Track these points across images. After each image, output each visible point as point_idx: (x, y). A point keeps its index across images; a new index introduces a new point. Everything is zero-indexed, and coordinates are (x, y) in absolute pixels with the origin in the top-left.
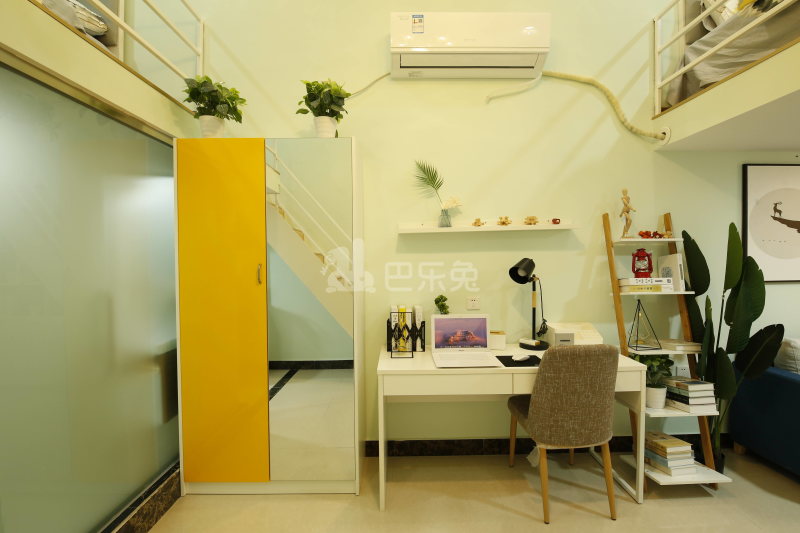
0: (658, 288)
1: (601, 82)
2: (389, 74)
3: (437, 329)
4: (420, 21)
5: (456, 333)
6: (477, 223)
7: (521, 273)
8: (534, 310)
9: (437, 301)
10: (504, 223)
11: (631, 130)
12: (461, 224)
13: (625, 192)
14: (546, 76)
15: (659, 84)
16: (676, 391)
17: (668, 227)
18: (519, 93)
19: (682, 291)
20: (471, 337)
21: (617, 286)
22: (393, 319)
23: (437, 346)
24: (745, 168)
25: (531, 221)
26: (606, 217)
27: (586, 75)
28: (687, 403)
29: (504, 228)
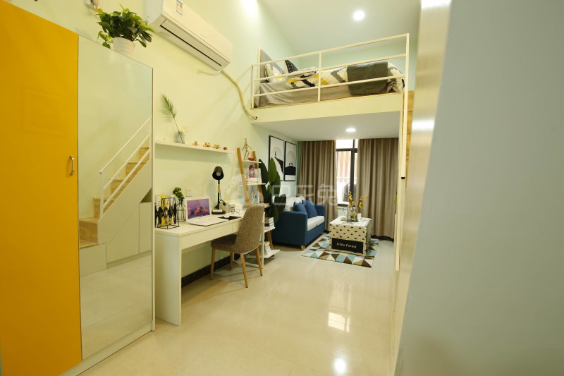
1: (238, 85)
3: (188, 207)
4: (181, 7)
6: (196, 144)
7: (217, 175)
8: (219, 194)
9: (174, 192)
10: (208, 146)
11: (245, 111)
12: (188, 143)
13: (246, 140)
14: (222, 72)
15: (254, 95)
17: (255, 156)
18: (212, 75)
19: (260, 183)
21: (244, 181)
22: (157, 204)
23: (189, 218)
24: (270, 137)
25: (217, 147)
26: (238, 149)
27: (234, 80)
28: (269, 226)
29: (208, 149)
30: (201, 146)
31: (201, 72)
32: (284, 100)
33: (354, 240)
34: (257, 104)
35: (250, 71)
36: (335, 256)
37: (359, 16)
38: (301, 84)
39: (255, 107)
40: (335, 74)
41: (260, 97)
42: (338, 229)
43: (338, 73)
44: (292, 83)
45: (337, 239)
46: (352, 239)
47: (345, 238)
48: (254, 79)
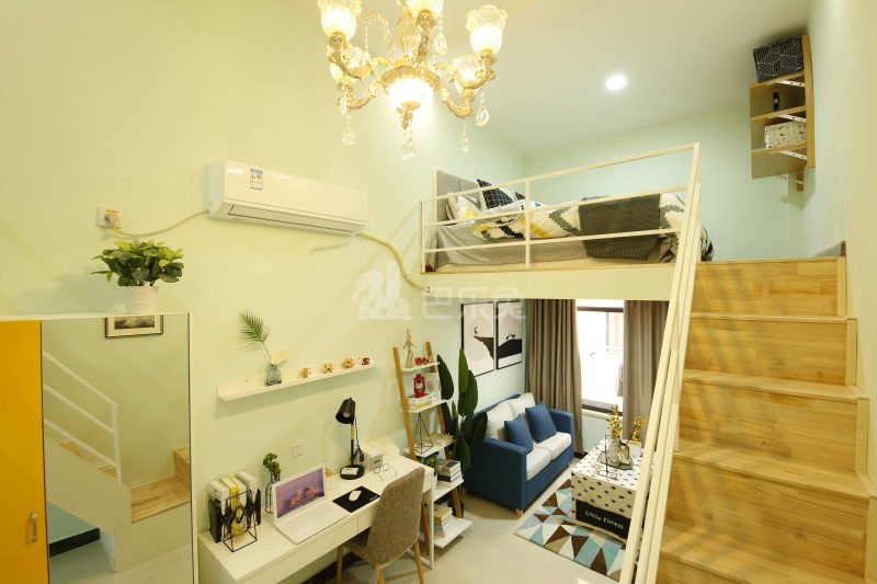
0: (429, 403)
1: (392, 244)
2: (207, 212)
3: (277, 497)
4: (259, 177)
5: (296, 495)
6: (305, 374)
7: (346, 415)
8: (352, 441)
9: (265, 461)
10: (329, 370)
11: (409, 282)
12: (290, 378)
13: (408, 331)
14: (359, 236)
15: (425, 250)
16: (442, 474)
17: (430, 354)
20: (310, 491)
21: (405, 405)
23: (280, 516)
24: (462, 306)
25: (348, 365)
26: (395, 350)
27: (383, 239)
28: (449, 481)
29: (329, 375)
30: (315, 375)
31: (317, 250)
32: (473, 260)
33: (618, 512)
34: (432, 265)
35: (418, 212)
36: (578, 543)
37: (616, 83)
38: (498, 233)
39: (429, 269)
40: (556, 216)
41: (437, 253)
42: (587, 485)
43: (562, 215)
44: (484, 232)
45: (586, 503)
46: (614, 508)
47: (600, 504)
48: (424, 224)
